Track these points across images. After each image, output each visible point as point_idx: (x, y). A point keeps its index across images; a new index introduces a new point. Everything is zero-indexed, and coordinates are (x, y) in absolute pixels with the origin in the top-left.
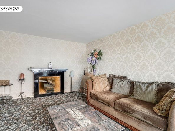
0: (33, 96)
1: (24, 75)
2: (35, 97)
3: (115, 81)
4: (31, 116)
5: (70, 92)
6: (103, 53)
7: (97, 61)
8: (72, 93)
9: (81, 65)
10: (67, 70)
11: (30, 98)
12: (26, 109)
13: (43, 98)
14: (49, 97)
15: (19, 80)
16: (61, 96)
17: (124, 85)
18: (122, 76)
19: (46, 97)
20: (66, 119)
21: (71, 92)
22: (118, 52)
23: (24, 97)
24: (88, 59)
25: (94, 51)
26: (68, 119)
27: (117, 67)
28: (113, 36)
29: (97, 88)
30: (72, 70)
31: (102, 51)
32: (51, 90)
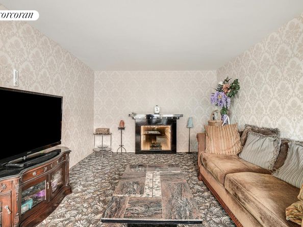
0: (134, 151)
1: (123, 123)
2: (136, 153)
3: (251, 137)
4: (118, 174)
5: (187, 153)
6: (240, 84)
7: (229, 100)
8: (190, 155)
9: (208, 109)
10: (182, 116)
11: (130, 154)
12: (119, 165)
13: (145, 155)
14: (153, 156)
15: (119, 128)
16: (169, 156)
17: (266, 148)
18: (269, 129)
19: (149, 155)
20: (134, 183)
21: (189, 153)
22: (265, 81)
23: (124, 151)
24: (213, 97)
25: (224, 83)
26: (137, 183)
27: (265, 111)
28: (255, 49)
29: (213, 149)
30: (191, 116)
31: (239, 81)
32: (157, 147)
